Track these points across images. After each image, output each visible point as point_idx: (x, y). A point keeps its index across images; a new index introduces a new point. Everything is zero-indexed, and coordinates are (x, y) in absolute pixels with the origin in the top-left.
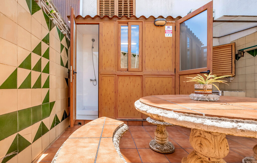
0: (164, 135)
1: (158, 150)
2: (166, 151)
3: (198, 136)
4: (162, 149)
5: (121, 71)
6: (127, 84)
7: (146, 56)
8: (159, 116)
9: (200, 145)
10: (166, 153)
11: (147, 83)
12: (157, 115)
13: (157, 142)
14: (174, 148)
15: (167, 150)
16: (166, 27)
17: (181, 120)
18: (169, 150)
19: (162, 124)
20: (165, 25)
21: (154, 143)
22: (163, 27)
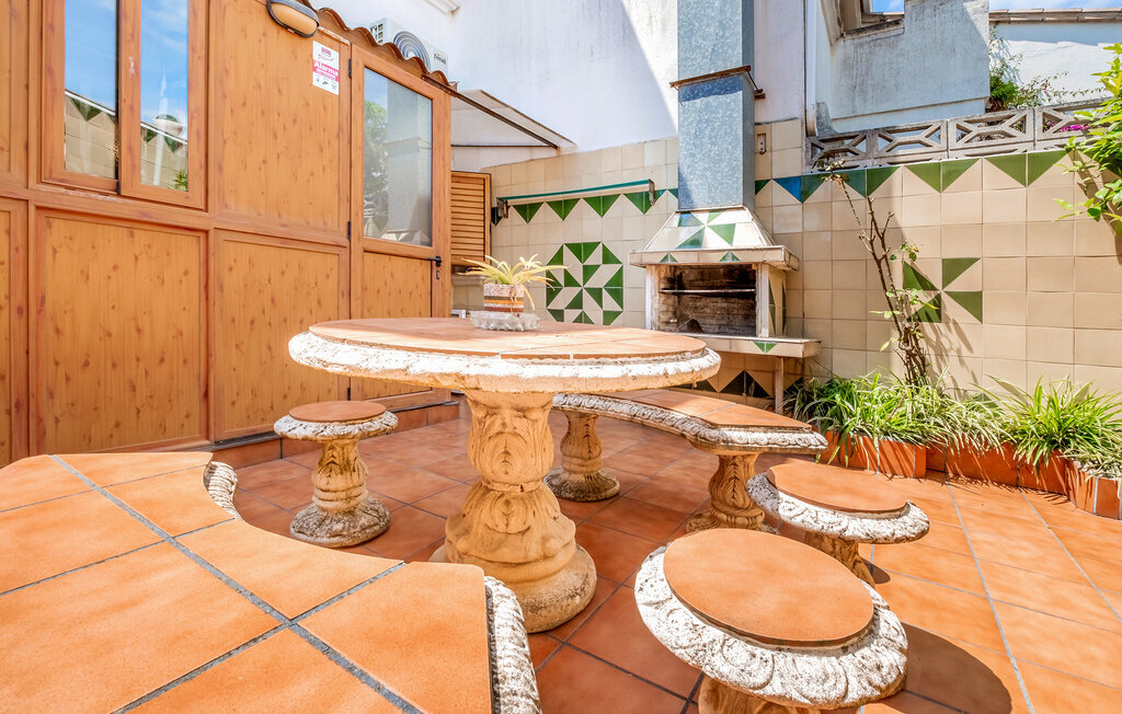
0: (355, 475)
1: (336, 539)
2: (368, 531)
3: (498, 434)
4: (352, 530)
5: (67, 188)
6: (115, 268)
7: (225, 142)
8: (463, 378)
9: (503, 456)
10: (370, 537)
11: (231, 269)
12: (457, 375)
13: (323, 510)
14: (388, 513)
15: (370, 527)
16: (317, 47)
17: (531, 376)
18: (376, 524)
19: (357, 431)
20: (312, 35)
21: (312, 522)
22: (303, 41)
